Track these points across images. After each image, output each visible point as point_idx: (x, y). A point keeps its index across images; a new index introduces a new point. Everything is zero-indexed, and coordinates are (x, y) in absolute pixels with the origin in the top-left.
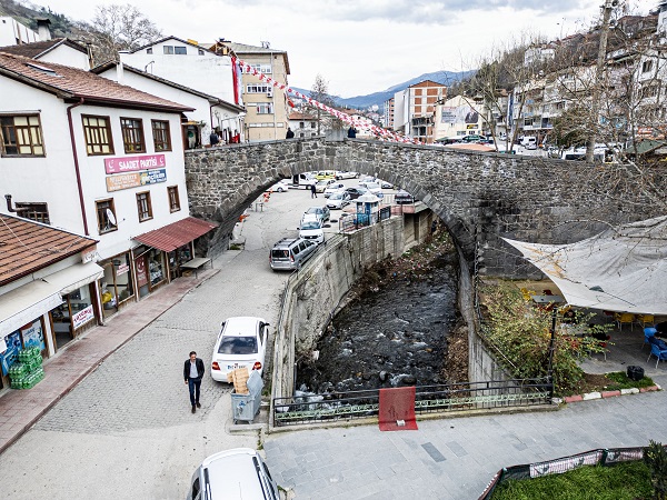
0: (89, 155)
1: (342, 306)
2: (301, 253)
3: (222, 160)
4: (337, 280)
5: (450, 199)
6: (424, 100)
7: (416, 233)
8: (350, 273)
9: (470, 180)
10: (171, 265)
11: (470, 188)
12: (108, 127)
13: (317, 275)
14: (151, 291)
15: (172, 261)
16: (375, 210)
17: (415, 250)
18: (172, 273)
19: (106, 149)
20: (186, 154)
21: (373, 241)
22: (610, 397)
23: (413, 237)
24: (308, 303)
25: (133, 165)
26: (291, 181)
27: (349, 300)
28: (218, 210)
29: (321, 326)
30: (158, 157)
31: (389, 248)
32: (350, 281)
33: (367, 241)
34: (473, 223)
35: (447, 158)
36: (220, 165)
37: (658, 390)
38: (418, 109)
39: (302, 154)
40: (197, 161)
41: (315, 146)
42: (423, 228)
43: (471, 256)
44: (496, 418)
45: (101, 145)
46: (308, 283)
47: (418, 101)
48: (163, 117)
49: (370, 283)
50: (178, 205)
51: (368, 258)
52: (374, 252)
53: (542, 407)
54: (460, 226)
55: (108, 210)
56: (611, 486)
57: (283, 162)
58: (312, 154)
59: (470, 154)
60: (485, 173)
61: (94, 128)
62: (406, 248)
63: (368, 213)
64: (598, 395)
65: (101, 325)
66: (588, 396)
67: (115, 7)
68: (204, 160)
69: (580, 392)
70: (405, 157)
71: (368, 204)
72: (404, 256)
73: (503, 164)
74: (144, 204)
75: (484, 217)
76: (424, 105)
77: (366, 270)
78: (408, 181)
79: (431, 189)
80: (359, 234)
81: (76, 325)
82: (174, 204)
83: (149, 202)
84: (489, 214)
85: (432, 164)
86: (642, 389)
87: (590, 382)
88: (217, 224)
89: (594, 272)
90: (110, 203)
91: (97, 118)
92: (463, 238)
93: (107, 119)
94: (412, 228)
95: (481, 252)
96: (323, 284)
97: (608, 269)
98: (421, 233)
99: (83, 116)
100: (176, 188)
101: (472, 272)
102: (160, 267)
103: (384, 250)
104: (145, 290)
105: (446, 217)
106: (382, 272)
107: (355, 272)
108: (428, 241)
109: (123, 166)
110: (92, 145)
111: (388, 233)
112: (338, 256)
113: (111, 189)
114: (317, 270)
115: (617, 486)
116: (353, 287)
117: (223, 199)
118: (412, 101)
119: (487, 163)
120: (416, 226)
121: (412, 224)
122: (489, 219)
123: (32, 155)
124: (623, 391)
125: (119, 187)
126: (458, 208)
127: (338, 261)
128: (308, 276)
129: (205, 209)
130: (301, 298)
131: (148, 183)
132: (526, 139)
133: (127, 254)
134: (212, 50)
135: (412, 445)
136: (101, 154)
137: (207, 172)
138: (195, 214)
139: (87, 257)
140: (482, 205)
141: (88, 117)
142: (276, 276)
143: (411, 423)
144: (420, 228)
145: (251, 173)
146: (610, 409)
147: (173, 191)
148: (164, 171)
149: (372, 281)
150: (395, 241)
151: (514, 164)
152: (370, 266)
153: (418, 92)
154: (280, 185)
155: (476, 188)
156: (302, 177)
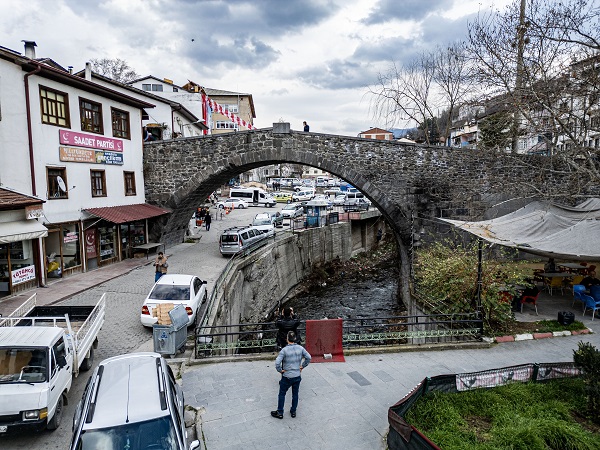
0: (44, 123)
1: (291, 296)
2: (250, 239)
3: (178, 151)
4: (285, 272)
5: (387, 186)
7: (363, 241)
8: (299, 267)
9: (405, 169)
10: (124, 245)
11: (406, 176)
12: (66, 103)
13: (264, 259)
14: (100, 265)
15: (124, 241)
16: (324, 213)
17: (363, 255)
18: (123, 253)
19: (62, 122)
20: (144, 146)
21: (322, 241)
22: (542, 338)
23: (360, 244)
24: (254, 285)
25: (89, 142)
26: (251, 200)
27: (297, 292)
28: (172, 197)
29: (268, 310)
30: (116, 141)
31: (337, 251)
32: (299, 275)
33: (316, 241)
34: (409, 209)
35: (383, 149)
36: (175, 156)
37: (590, 333)
39: (251, 145)
40: (155, 152)
41: (263, 138)
42: (369, 238)
43: (408, 241)
44: (426, 354)
45: (57, 117)
46: (255, 266)
48: (125, 108)
49: (318, 278)
50: (134, 190)
51: (317, 257)
52: (323, 252)
53: (473, 343)
54: (398, 211)
55: (59, 178)
56: (544, 399)
57: (233, 152)
58: (261, 145)
60: (419, 163)
61: (52, 101)
62: (354, 254)
63: (318, 216)
64: (530, 336)
65: (42, 286)
66: (519, 337)
67: (106, 62)
68: (161, 151)
69: (512, 334)
70: (345, 148)
71: (317, 208)
72: (352, 260)
73: (435, 154)
74: (98, 182)
75: (419, 204)
77: (315, 267)
78: (348, 170)
79: (370, 177)
80: (308, 233)
81: (15, 281)
82: (130, 189)
83: (104, 181)
84: (424, 200)
85: (370, 155)
86: (574, 332)
87: (523, 327)
88: (170, 211)
89: (521, 234)
90: (62, 172)
91: (56, 92)
92: (401, 224)
93: (65, 96)
94: (359, 236)
95: (417, 236)
96: (270, 269)
97: (535, 232)
98: (367, 242)
99: (41, 88)
100: (132, 174)
102: (112, 246)
103: (332, 252)
104: (94, 263)
105: (384, 204)
106: (331, 271)
107: (304, 268)
108: (375, 249)
109: (78, 141)
110: (48, 115)
111: (336, 236)
112: (287, 249)
113: (64, 159)
114: (264, 255)
115: (550, 398)
116: (303, 281)
117: (177, 186)
119: (420, 154)
120: (363, 234)
121: (359, 231)
122: (424, 205)
124: (555, 334)
125: (73, 159)
126: (395, 195)
127: (287, 254)
128: (255, 259)
129: (160, 197)
130: (248, 279)
131: (103, 162)
133: (76, 224)
134: (185, 88)
136: (57, 125)
137: (163, 162)
138: (150, 200)
139: (31, 214)
140: (417, 192)
141: (47, 89)
143: (339, 357)
144: (367, 237)
145: (204, 163)
146: (542, 347)
147: (129, 176)
148: (121, 156)
149: (320, 277)
150: (343, 245)
151: (445, 154)
152: (319, 265)
154: (241, 202)
155: (411, 176)
156: (262, 196)
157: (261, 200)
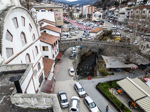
1: (79, 62)
3: (64, 44)
5: (95, 49)
6: (90, 10)
11: (97, 48)
19: (53, 48)
25: (55, 49)
26: (66, 36)
29: (77, 66)
32: (80, 58)
35: (94, 44)
37: (115, 75)
38: (89, 12)
39: (75, 44)
43: (98, 57)
47: (89, 10)
50: (58, 51)
51: (82, 54)
53: (103, 77)
54: (96, 53)
57: (72, 45)
59: (97, 44)
60: (100, 46)
62: (88, 51)
68: (61, 44)
69: (107, 76)
70: (89, 44)
73: (102, 45)
75: (99, 52)
76: (90, 11)
79: (92, 48)
80: (81, 51)
84: (100, 51)
85: (92, 45)
86: (113, 75)
87: (108, 74)
90: (54, 54)
95: (99, 56)
101: (98, 59)
103: (84, 52)
107: (81, 56)
112: (78, 55)
116: (80, 59)
118: (88, 10)
123: (47, 51)
124: (111, 75)
126: (96, 51)
132: (111, 21)
134: (50, 10)
135: (91, 81)
142: (71, 60)
143: (91, 79)
145: (68, 46)
146: (110, 77)
148: (57, 48)
150: (86, 50)
153: (89, 8)
154: (65, 37)
155: (98, 48)
156: (69, 35)
157: (68, 36)
